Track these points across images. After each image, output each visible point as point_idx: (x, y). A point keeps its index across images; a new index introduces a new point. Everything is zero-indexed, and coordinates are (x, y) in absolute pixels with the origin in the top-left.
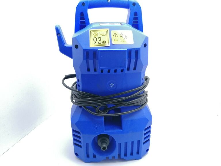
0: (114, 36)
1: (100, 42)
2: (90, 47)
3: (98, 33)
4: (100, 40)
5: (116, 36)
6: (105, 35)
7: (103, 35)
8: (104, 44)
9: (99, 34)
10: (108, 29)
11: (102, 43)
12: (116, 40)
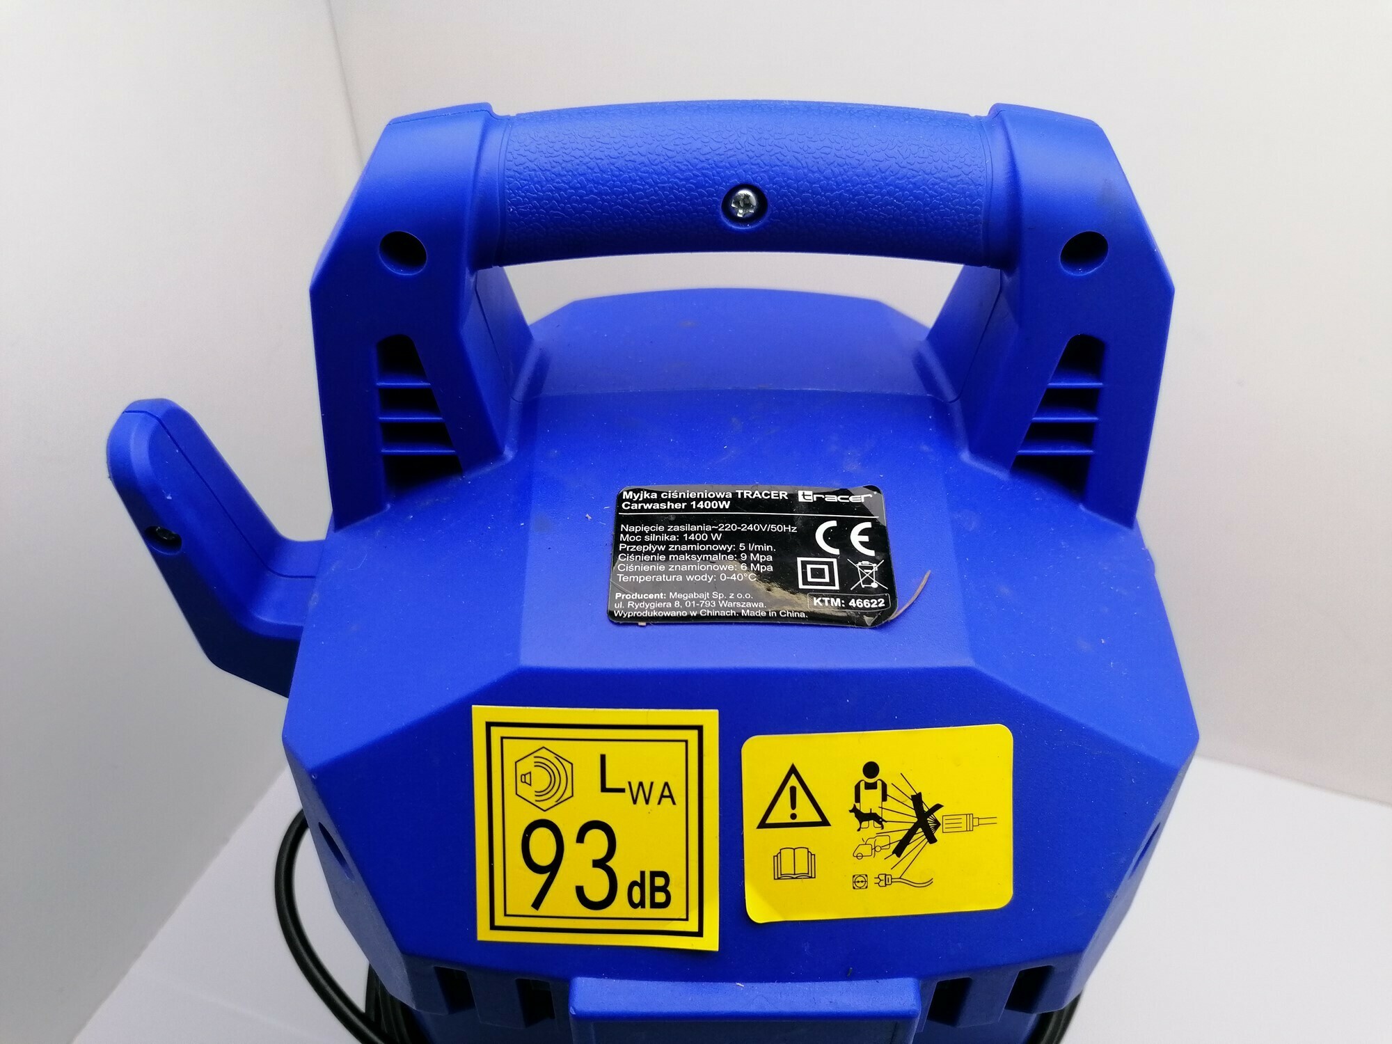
0: (781, 813)
1: (597, 888)
2: (484, 933)
3: (583, 757)
4: (598, 864)
5: (806, 812)
6: (667, 793)
7: (640, 793)
8: (648, 912)
9: (587, 776)
10: (709, 719)
11: (620, 905)
12: (802, 868)
